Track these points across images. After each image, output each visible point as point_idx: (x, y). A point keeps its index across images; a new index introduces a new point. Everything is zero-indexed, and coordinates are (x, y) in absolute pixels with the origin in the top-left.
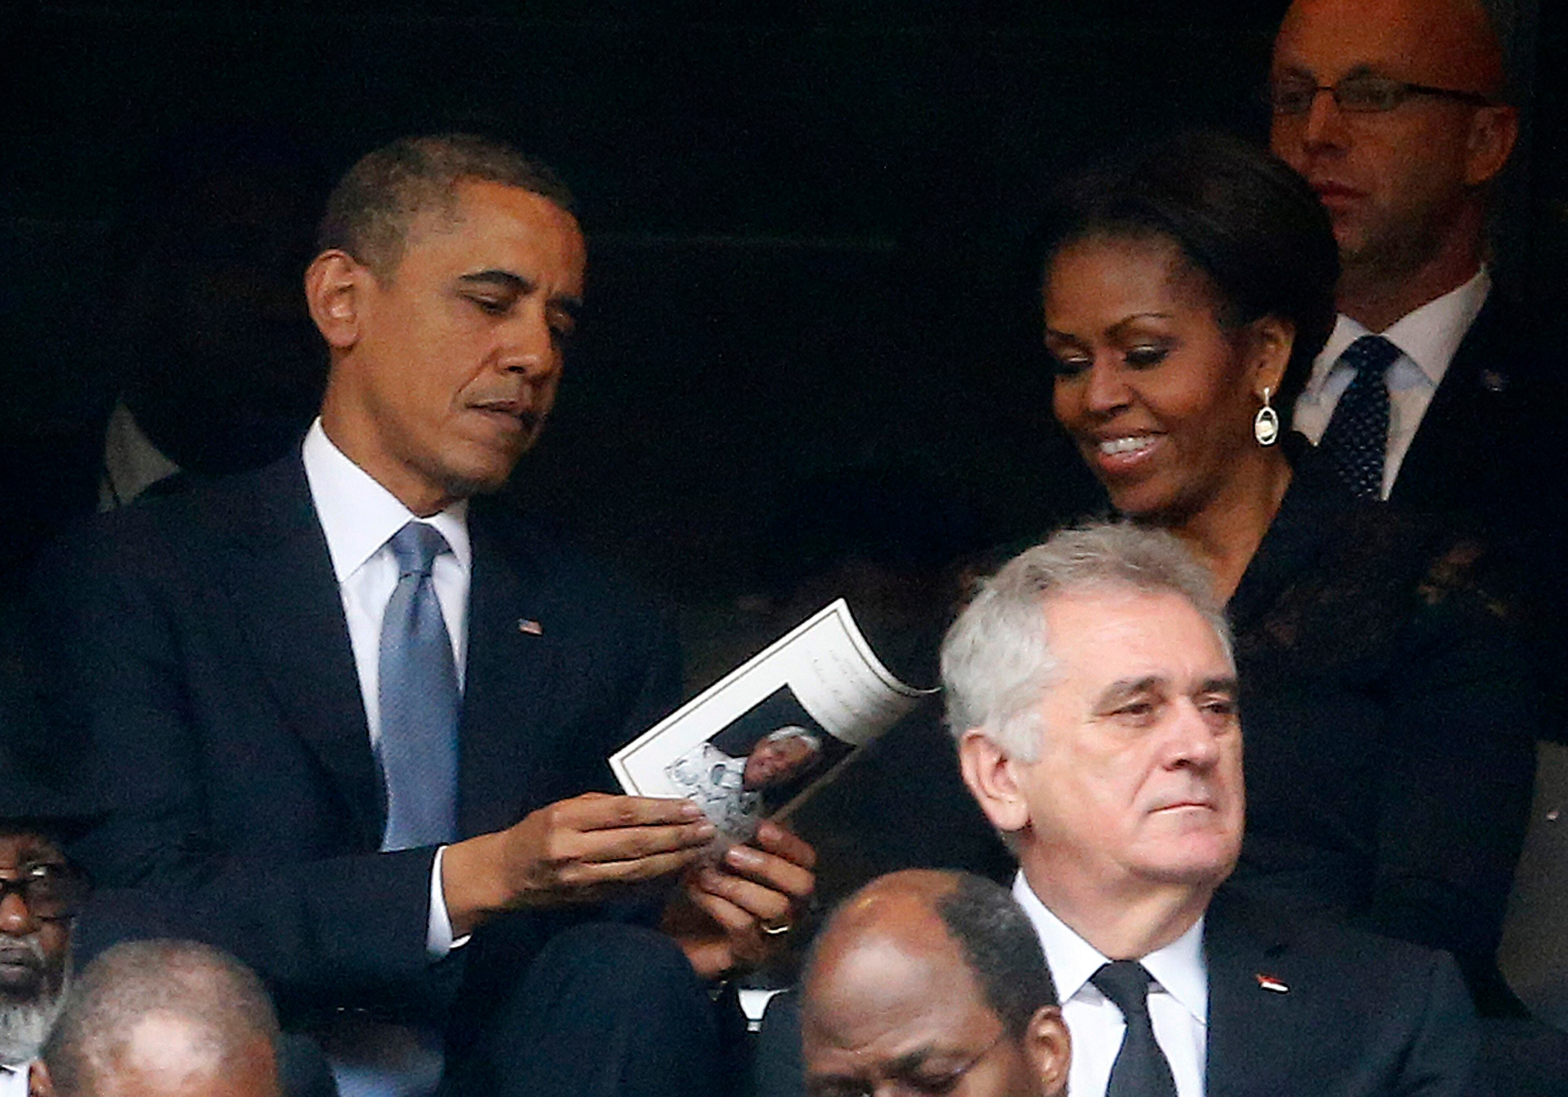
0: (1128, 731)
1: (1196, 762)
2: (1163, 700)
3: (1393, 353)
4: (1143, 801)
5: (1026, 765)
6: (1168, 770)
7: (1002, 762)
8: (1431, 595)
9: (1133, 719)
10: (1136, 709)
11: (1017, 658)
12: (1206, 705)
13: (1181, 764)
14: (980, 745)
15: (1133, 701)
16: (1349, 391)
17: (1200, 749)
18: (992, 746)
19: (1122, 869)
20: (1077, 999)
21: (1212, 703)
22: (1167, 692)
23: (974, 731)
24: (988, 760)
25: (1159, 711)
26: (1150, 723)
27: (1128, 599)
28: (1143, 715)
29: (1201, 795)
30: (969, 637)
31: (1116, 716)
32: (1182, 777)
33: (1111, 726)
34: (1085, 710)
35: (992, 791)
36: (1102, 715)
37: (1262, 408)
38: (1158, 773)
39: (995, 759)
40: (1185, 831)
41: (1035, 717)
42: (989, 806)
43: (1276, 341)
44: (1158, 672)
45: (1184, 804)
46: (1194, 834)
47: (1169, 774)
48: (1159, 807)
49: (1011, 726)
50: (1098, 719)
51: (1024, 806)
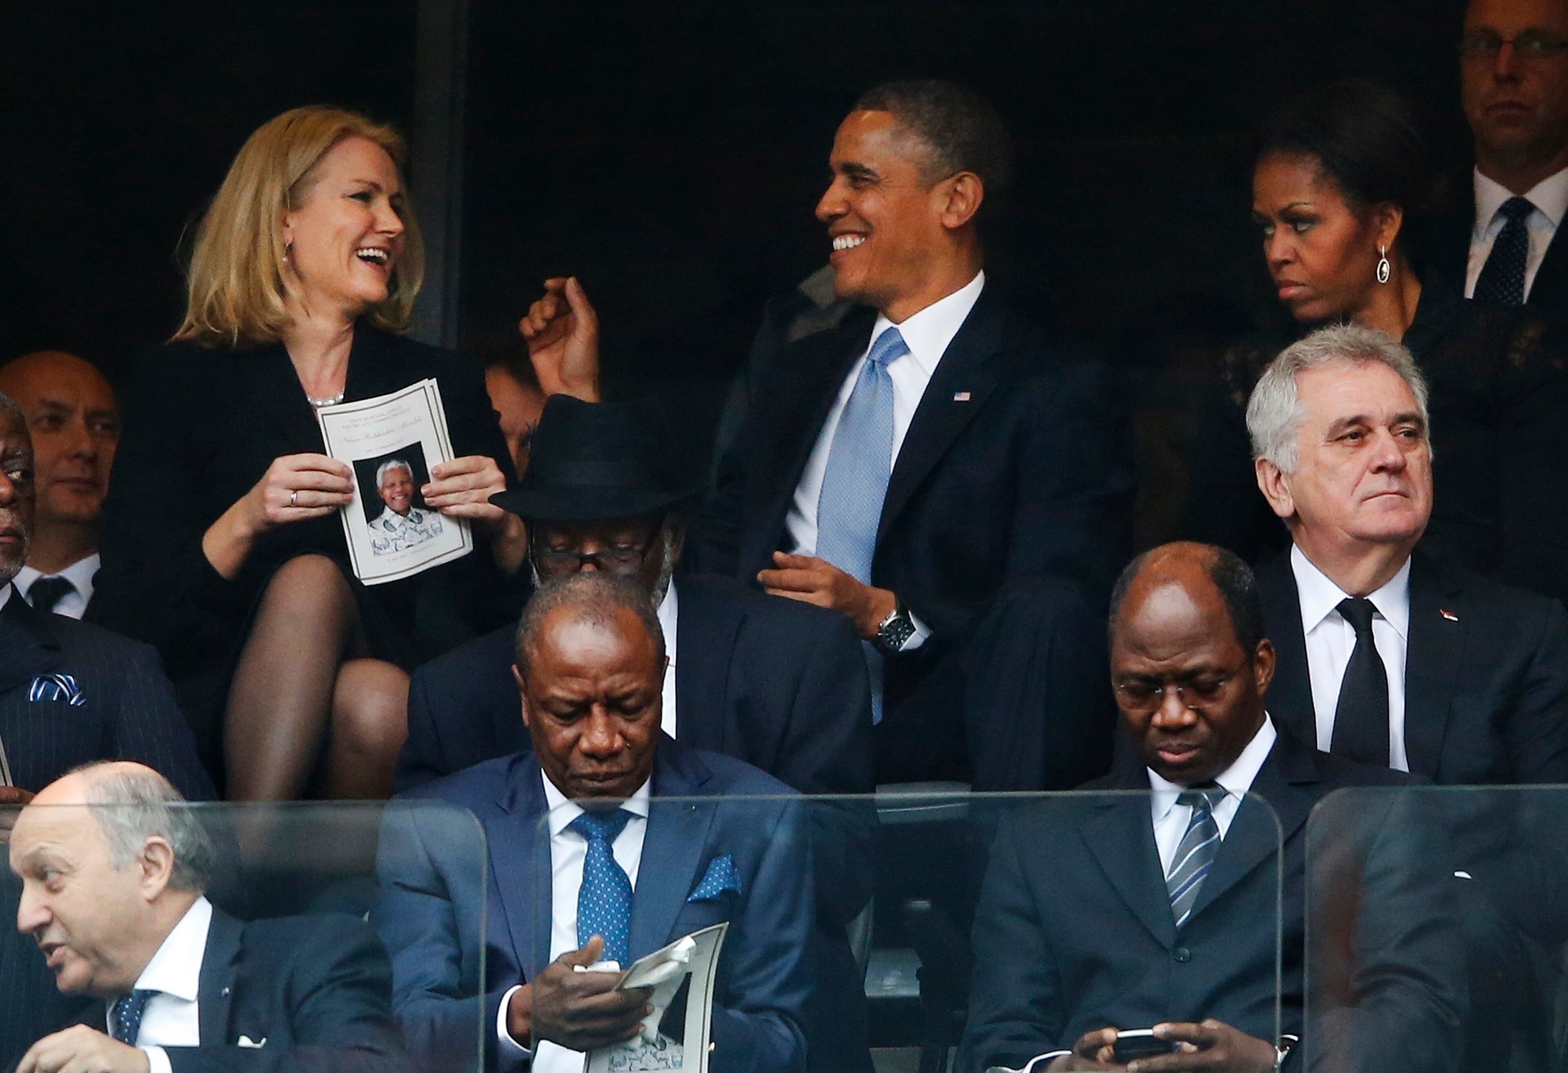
0: (1350, 449)
1: (1388, 467)
2: (1370, 430)
3: (1530, 208)
4: (1360, 492)
5: (1290, 476)
6: (1374, 473)
7: (1279, 475)
8: (1517, 359)
9: (1350, 441)
10: (1354, 436)
11: (1280, 411)
12: (1401, 431)
13: (1380, 469)
14: (1266, 465)
15: (1350, 430)
16: (1502, 232)
17: (1392, 458)
18: (1272, 466)
19: (1348, 537)
20: (1327, 620)
21: (1404, 430)
22: (1372, 425)
23: (1260, 458)
24: (1271, 476)
25: (1368, 437)
26: (1361, 445)
27: (1348, 368)
28: (1356, 440)
29: (1396, 487)
30: (1257, 398)
31: (1340, 441)
32: (1383, 477)
33: (1338, 447)
34: (1321, 439)
35: (1274, 494)
36: (1330, 441)
37: (1381, 259)
38: (1368, 474)
39: (1275, 474)
40: (1386, 510)
41: (1293, 445)
42: (1272, 503)
43: (1392, 218)
44: (1365, 413)
45: (1386, 493)
46: (1391, 512)
47: (1374, 475)
48: (1370, 495)
49: (1281, 451)
50: (1329, 443)
51: (1291, 501)
